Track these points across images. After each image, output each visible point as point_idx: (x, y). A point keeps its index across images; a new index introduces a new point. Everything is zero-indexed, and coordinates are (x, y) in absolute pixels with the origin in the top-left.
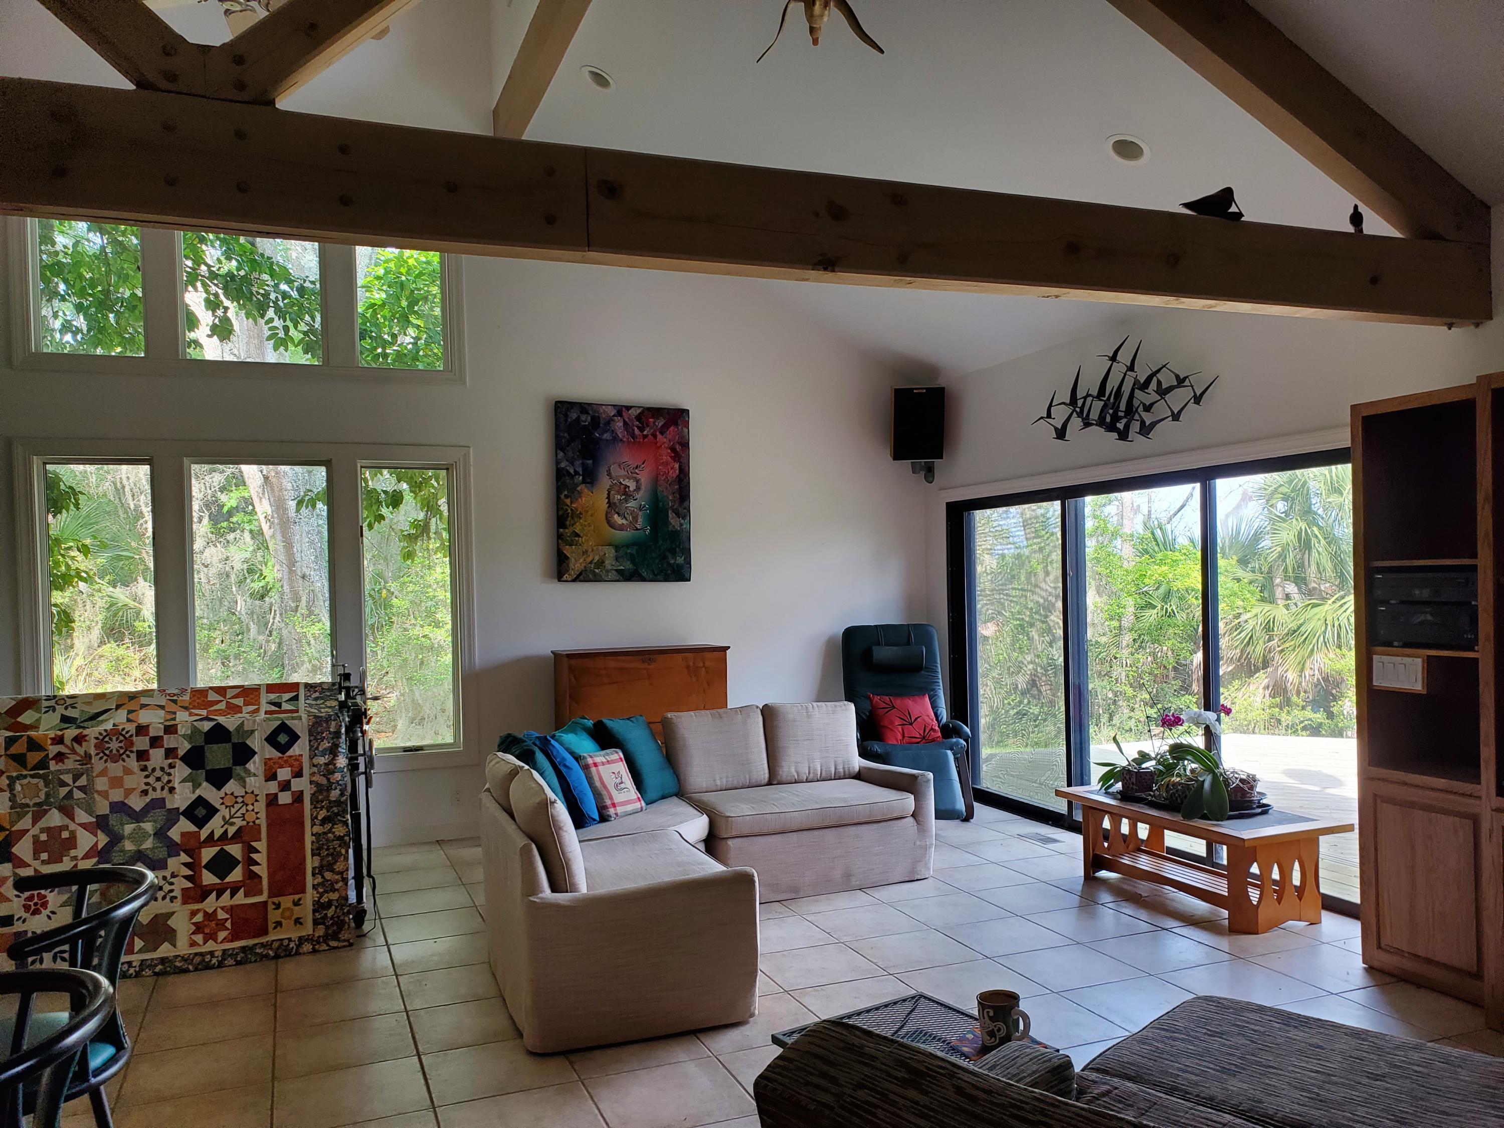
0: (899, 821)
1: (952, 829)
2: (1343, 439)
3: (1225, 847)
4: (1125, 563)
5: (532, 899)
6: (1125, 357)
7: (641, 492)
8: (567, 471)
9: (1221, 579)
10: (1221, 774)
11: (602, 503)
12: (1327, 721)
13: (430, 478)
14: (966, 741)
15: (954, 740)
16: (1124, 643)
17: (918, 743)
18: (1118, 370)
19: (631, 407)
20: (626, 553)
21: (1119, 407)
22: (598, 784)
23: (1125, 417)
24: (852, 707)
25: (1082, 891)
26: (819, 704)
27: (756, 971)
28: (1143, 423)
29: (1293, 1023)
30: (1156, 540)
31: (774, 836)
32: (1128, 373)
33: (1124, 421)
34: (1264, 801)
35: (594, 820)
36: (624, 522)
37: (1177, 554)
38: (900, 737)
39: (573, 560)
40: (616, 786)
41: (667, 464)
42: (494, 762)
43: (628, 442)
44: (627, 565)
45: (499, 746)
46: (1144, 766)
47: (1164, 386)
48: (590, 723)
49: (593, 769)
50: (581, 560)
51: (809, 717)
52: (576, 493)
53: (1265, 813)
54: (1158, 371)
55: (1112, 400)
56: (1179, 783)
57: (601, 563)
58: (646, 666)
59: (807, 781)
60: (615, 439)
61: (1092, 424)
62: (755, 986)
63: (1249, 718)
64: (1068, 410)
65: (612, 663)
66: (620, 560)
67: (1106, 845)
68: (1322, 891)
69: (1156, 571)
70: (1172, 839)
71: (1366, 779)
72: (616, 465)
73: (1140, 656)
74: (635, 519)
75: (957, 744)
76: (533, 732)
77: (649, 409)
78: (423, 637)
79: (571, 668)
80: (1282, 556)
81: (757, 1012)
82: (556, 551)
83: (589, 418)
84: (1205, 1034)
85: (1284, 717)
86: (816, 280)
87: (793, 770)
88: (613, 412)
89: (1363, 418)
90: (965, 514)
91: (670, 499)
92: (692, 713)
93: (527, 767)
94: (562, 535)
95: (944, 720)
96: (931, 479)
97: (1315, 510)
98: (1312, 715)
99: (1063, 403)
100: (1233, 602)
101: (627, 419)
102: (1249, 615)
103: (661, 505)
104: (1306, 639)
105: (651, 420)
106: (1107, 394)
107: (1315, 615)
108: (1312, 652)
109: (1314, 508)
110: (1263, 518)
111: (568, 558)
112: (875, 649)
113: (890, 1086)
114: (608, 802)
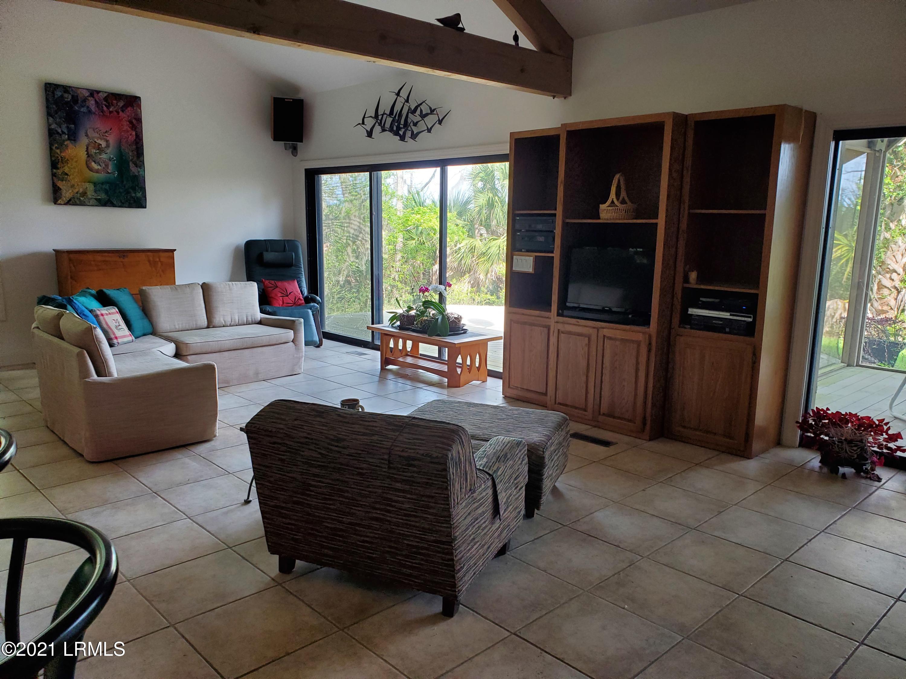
0: (285, 344)
1: (312, 351)
2: (506, 149)
3: (447, 349)
4: (398, 212)
5: (87, 380)
6: (404, 94)
7: (110, 149)
8: (57, 131)
9: (448, 224)
10: (446, 315)
11: (83, 154)
12: (497, 300)
14: (318, 304)
15: (312, 304)
16: (398, 259)
17: (292, 306)
18: (400, 101)
19: (100, 92)
20: (102, 188)
21: (400, 122)
22: (105, 326)
23: (404, 128)
24: (255, 285)
25: (380, 375)
26: (236, 283)
27: (217, 414)
28: (413, 132)
30: (414, 200)
31: (214, 354)
32: (405, 103)
33: (403, 130)
34: (465, 328)
36: (99, 167)
37: (425, 208)
38: (281, 303)
39: (64, 191)
40: (116, 328)
41: (127, 132)
42: (41, 310)
43: (100, 115)
44: (103, 196)
46: (410, 313)
47: (424, 113)
48: (94, 292)
49: (101, 318)
50: (70, 191)
51: (230, 290)
52: (64, 146)
53: (465, 333)
54: (421, 104)
55: (397, 118)
56: (427, 320)
57: (84, 194)
58: (122, 259)
59: (230, 326)
60: (90, 112)
61: (386, 130)
62: (216, 422)
64: (374, 121)
65: (99, 258)
66: (98, 192)
67: (391, 352)
68: (488, 368)
69: (415, 218)
71: (508, 314)
72: (91, 129)
73: (405, 266)
74: (107, 166)
75: (314, 306)
77: (113, 94)
79: (70, 260)
80: (479, 213)
81: (217, 435)
82: (51, 184)
83: (70, 97)
85: (477, 297)
86: (247, 37)
87: (222, 320)
88: (87, 94)
89: (515, 140)
90: (316, 176)
91: (130, 154)
92: (158, 287)
93: (67, 311)
94: (55, 173)
95: (306, 294)
96: (296, 154)
97: (497, 187)
98: (490, 297)
99: (371, 117)
100: (453, 237)
101: (98, 100)
102: (462, 245)
103: (124, 158)
104: (490, 257)
105: (115, 102)
106: (394, 115)
107: (494, 245)
108: (492, 264)
109: (497, 186)
110: (471, 191)
111: (61, 189)
112: (264, 253)
113: (309, 418)
114: (112, 336)
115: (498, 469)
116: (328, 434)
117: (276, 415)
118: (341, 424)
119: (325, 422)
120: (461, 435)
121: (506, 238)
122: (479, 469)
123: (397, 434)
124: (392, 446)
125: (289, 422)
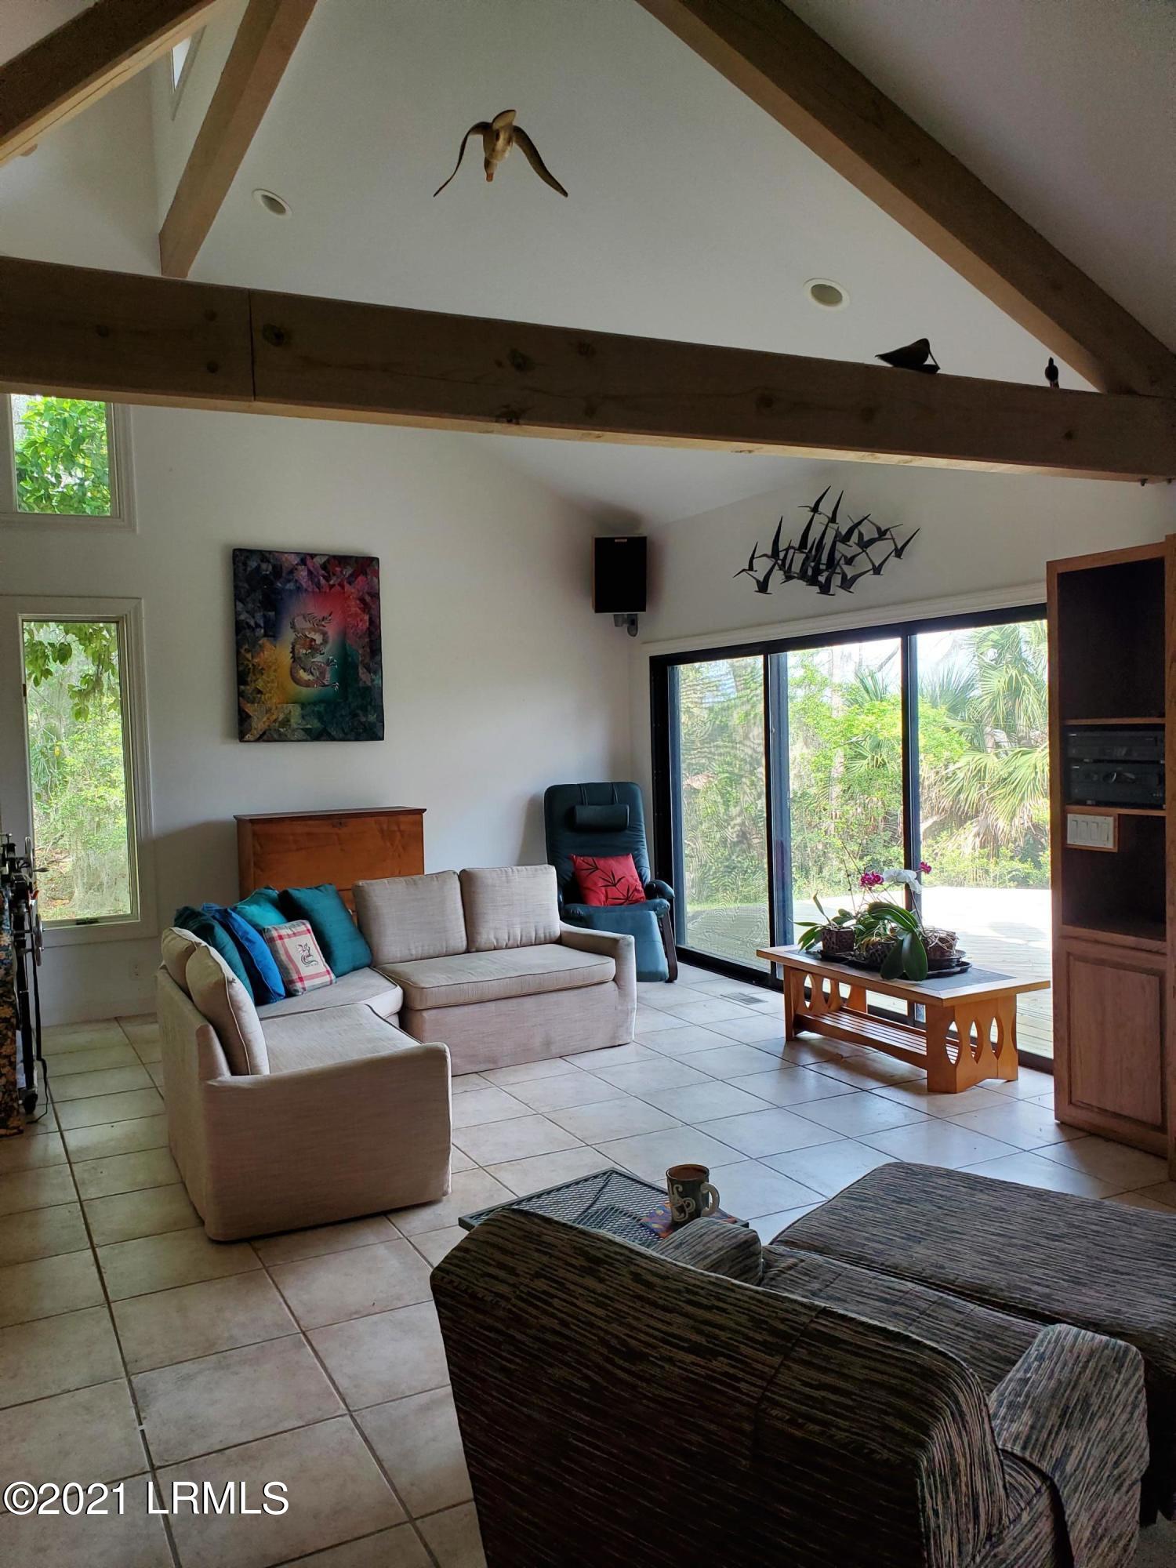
0: (600, 987)
1: (656, 991)
2: (1040, 595)
3: (924, 1007)
4: (834, 712)
5: (210, 1083)
6: (826, 508)
7: (328, 647)
8: (247, 623)
10: (920, 933)
11: (286, 658)
13: (101, 629)
14: (671, 901)
15: (658, 900)
16: (834, 795)
17: (622, 904)
18: (820, 521)
19: (316, 555)
20: (313, 711)
21: (820, 559)
22: (283, 957)
23: (827, 570)
24: (553, 869)
25: (784, 1053)
26: (519, 868)
27: (449, 1148)
28: (844, 576)
29: (980, 1187)
30: (866, 689)
31: (471, 1007)
32: (830, 524)
33: (825, 574)
34: (963, 960)
35: (280, 995)
36: (311, 677)
37: (884, 703)
38: (603, 898)
39: (255, 719)
40: (304, 959)
41: (356, 615)
42: (169, 938)
43: (313, 592)
44: (314, 724)
45: (176, 920)
46: (845, 925)
47: (866, 538)
48: (274, 893)
49: (278, 943)
50: (265, 719)
51: (509, 881)
52: (257, 647)
53: (963, 971)
54: (860, 523)
55: (813, 552)
56: (879, 943)
57: (286, 722)
58: (336, 830)
59: (507, 947)
60: (299, 589)
61: (794, 577)
62: (447, 1164)
63: (957, 869)
64: (769, 563)
65: (299, 828)
66: (307, 718)
67: (808, 1004)
68: (1020, 1046)
69: (865, 720)
70: (874, 999)
71: (1060, 939)
72: (301, 618)
73: (848, 808)
74: (322, 673)
75: (661, 904)
76: (212, 905)
77: (335, 557)
78: (99, 798)
79: (255, 834)
80: (993, 706)
81: (450, 1190)
82: (237, 708)
83: (270, 567)
84: (893, 1201)
85: (991, 867)
86: (499, 432)
87: (492, 937)
88: (295, 560)
89: (1058, 574)
90: (669, 669)
91: (359, 653)
92: (385, 880)
93: (204, 944)
94: (243, 692)
95: (649, 880)
96: (634, 632)
97: (1025, 657)
98: (1020, 866)
99: (765, 555)
100: (940, 753)
101: (312, 569)
102: (958, 765)
103: (350, 659)
104: (1016, 786)
105: (338, 569)
106: (809, 546)
107: (1024, 763)
108: (1022, 799)
109: (1024, 655)
110: (973, 666)
111: (250, 717)
112: (578, 808)
113: (569, 1275)
114: (295, 976)
115: (1067, 1451)
116: (606, 1332)
117: (499, 1256)
118: (638, 1304)
119: (601, 1295)
120: (956, 1390)
121: (1047, 750)
122: (1012, 1454)
123: (776, 1360)
124: (760, 1400)
125: (522, 1280)
